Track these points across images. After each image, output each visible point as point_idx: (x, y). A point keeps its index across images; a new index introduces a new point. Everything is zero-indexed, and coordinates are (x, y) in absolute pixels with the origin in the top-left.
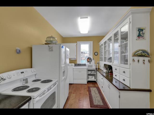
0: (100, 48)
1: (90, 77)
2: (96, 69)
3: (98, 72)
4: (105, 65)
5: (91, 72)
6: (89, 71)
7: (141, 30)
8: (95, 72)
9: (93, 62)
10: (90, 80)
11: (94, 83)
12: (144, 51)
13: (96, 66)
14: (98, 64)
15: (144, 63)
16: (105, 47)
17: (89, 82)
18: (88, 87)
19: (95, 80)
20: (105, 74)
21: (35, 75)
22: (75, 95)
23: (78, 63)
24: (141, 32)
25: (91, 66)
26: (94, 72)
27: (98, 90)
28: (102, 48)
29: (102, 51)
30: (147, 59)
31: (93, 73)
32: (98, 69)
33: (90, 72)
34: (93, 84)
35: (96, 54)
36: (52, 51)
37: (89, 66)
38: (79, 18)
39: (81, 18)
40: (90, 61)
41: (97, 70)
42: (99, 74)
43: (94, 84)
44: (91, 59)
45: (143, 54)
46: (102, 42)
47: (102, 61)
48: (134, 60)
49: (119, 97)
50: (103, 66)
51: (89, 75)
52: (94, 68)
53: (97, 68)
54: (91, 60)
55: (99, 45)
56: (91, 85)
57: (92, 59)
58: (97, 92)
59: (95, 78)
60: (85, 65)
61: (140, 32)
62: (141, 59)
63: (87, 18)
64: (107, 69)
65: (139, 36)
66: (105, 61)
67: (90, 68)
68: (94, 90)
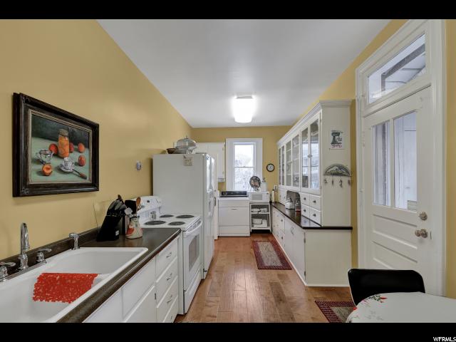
0: (280, 154)
1: (257, 221)
2: (271, 202)
3: (274, 210)
4: (288, 192)
5: (258, 210)
6: (254, 207)
7: (336, 133)
8: (268, 211)
9: (263, 185)
10: (256, 227)
11: (267, 234)
12: (341, 167)
13: (271, 195)
14: (276, 190)
15: (341, 185)
16: (289, 153)
17: (254, 232)
18: (253, 242)
19: (269, 228)
20: (287, 212)
21: (160, 208)
22: (225, 254)
23: (228, 189)
24: (337, 137)
25: (260, 197)
26: (265, 209)
27: (273, 245)
28: (283, 155)
29: (283, 161)
30: (345, 180)
31: (263, 211)
32: (275, 204)
33: (256, 211)
34: (263, 237)
35: (270, 168)
36: (191, 165)
37: (254, 197)
38: (236, 97)
39: (238, 98)
40: (257, 184)
41: (273, 204)
42: (276, 214)
43: (267, 237)
44: (259, 180)
45: (340, 171)
46: (284, 142)
47: (283, 184)
48: (325, 182)
49: (305, 241)
50: (285, 194)
51: (254, 216)
52: (266, 200)
53: (273, 201)
54: (260, 184)
55: (277, 146)
56: (258, 239)
57: (261, 180)
58: (272, 249)
59: (268, 225)
60: (244, 194)
61: (334, 137)
62: (337, 179)
63: (251, 97)
64: (291, 201)
65: (334, 142)
66: (288, 184)
67: (257, 202)
68: (265, 247)
